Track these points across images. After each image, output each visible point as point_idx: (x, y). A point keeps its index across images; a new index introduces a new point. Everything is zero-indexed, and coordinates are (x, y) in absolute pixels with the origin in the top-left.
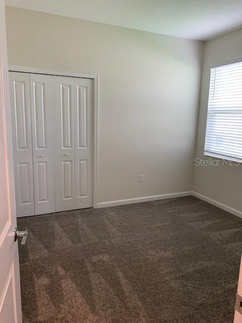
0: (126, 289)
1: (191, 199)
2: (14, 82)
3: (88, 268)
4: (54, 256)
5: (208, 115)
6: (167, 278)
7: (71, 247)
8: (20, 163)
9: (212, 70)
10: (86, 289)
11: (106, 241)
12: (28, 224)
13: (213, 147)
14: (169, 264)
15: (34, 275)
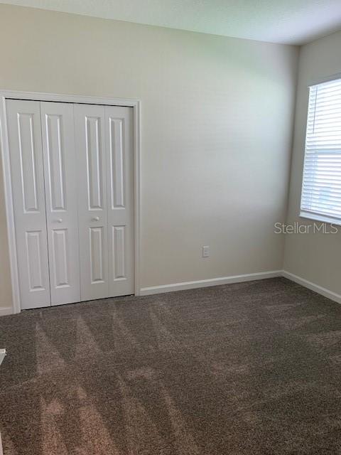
0: (176, 425)
1: (281, 282)
2: (18, 115)
3: (122, 388)
4: (73, 369)
5: (306, 156)
6: (240, 408)
7: (99, 356)
8: (28, 232)
9: (311, 89)
10: (116, 423)
11: (151, 347)
12: (40, 319)
13: (314, 205)
14: (244, 385)
15: (42, 400)
